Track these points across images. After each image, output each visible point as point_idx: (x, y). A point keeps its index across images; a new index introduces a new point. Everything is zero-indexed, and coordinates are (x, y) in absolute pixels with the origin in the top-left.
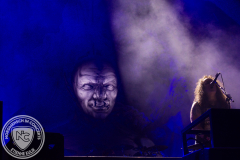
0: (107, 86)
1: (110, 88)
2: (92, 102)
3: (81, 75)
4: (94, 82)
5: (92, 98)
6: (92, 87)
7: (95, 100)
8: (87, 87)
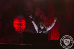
0: (22, 24)
1: (23, 25)
2: (18, 28)
3: (15, 21)
4: (18, 23)
5: (18, 27)
6: (18, 24)
7: (19, 28)
8: (16, 24)
